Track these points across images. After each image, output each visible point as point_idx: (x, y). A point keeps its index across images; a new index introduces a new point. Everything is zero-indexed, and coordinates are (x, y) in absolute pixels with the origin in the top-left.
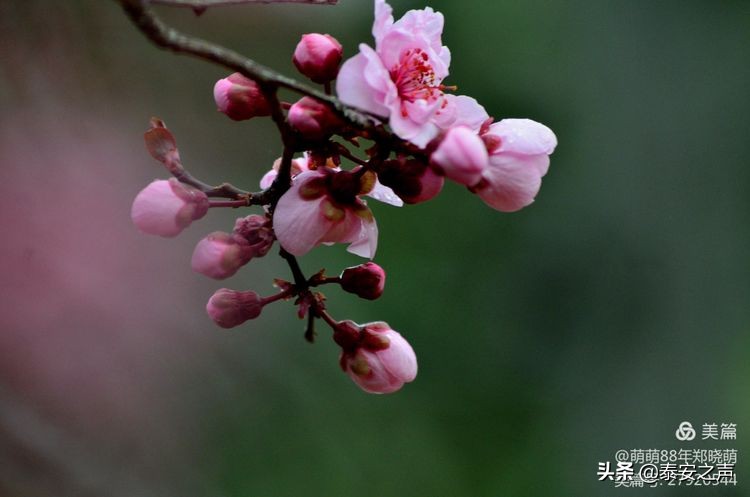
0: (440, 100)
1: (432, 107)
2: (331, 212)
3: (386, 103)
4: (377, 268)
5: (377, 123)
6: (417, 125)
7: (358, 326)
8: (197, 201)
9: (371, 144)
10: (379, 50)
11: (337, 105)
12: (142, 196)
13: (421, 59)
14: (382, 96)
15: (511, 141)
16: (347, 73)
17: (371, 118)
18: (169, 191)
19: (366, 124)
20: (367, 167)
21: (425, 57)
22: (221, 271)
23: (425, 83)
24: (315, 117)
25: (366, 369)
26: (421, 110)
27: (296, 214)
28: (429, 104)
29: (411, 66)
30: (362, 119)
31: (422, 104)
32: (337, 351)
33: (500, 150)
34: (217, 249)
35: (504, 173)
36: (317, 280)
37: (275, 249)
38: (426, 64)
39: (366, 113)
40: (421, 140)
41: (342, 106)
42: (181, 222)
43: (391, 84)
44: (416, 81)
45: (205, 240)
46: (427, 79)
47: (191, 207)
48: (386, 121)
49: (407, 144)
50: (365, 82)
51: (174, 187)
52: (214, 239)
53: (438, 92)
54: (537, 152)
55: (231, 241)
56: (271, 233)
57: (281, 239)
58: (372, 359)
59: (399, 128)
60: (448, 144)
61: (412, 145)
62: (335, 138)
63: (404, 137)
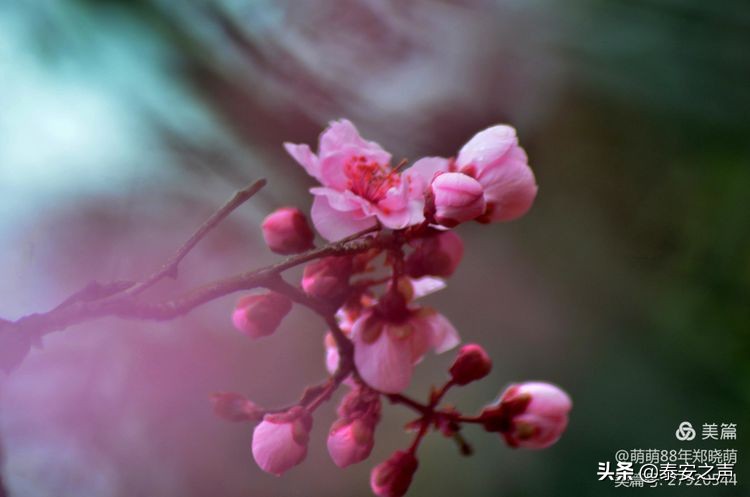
0: (402, 179)
1: (402, 186)
2: (400, 332)
3: (368, 213)
4: (470, 347)
5: (374, 234)
6: (403, 211)
7: (495, 405)
8: (298, 415)
9: (383, 256)
10: (326, 183)
11: (334, 247)
12: (256, 448)
13: (362, 164)
14: (360, 212)
15: (481, 159)
16: (319, 219)
17: (366, 235)
18: (272, 426)
19: (367, 242)
20: (396, 278)
21: (363, 159)
22: (362, 449)
23: (380, 178)
24: (325, 275)
25: (530, 429)
26: (397, 196)
27: (377, 361)
28: (398, 187)
29: (360, 174)
30: (361, 241)
31: (393, 191)
32: (497, 438)
33: (479, 172)
34: (346, 435)
35: (497, 185)
36: (435, 399)
37: (385, 402)
38: (369, 163)
39: (360, 235)
40: (416, 217)
41: (338, 245)
42: (301, 439)
43: (358, 198)
44: (373, 182)
45: (330, 438)
46: (379, 173)
47: (298, 423)
48: (379, 227)
49: (410, 229)
50: (339, 214)
51: (272, 421)
52: (336, 430)
53: (396, 176)
54: (506, 149)
55: (349, 422)
56: (372, 391)
57: (383, 388)
58: (528, 418)
59: (392, 223)
60: (440, 196)
61: (414, 227)
62: (354, 279)
63: (403, 226)
